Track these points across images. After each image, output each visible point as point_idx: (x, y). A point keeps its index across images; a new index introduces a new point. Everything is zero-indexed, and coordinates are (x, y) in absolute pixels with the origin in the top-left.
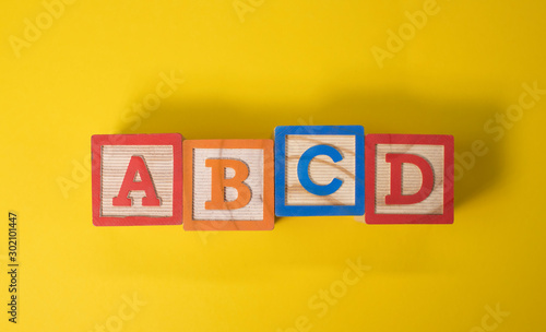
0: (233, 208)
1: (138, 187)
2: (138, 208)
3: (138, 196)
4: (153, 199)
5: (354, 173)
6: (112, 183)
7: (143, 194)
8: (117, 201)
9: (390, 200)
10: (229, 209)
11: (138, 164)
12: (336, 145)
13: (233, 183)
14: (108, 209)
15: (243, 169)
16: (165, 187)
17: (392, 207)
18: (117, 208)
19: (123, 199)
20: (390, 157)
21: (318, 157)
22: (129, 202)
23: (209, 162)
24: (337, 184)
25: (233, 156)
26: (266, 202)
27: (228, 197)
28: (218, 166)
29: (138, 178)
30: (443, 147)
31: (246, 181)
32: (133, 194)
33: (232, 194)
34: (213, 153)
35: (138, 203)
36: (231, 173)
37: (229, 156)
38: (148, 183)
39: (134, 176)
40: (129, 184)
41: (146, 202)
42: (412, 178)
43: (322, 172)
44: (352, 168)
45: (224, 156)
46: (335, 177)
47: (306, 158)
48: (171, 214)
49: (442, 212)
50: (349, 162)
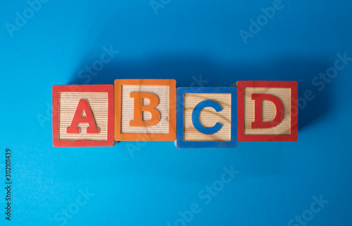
0: (149, 125)
1: (84, 120)
2: (84, 135)
3: (84, 126)
4: (94, 128)
5: (230, 119)
6: (66, 118)
7: (87, 125)
8: (70, 130)
9: (254, 126)
10: (145, 126)
11: (84, 104)
12: (218, 100)
13: (148, 108)
14: (64, 134)
15: (156, 99)
16: (102, 120)
17: (256, 130)
18: (69, 135)
19: (74, 128)
20: (254, 96)
21: (206, 108)
22: (78, 130)
23: (132, 94)
24: (218, 126)
25: (149, 90)
26: (171, 122)
27: (145, 118)
28: (139, 97)
29: (84, 114)
30: (290, 89)
31: (158, 107)
32: (81, 125)
33: (148, 115)
34: (135, 88)
35: (84, 131)
36: (147, 101)
37: (146, 90)
38: (91, 117)
39: (81, 112)
40: (78, 118)
41: (89, 131)
42: (269, 110)
43: (208, 118)
44: (229, 117)
45: (142, 90)
46: (217, 121)
47: (198, 110)
48: (106, 139)
49: (290, 133)
50: (227, 112)
